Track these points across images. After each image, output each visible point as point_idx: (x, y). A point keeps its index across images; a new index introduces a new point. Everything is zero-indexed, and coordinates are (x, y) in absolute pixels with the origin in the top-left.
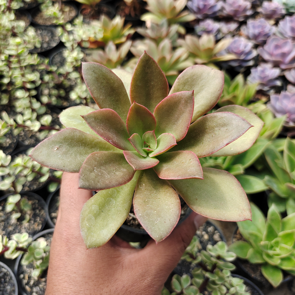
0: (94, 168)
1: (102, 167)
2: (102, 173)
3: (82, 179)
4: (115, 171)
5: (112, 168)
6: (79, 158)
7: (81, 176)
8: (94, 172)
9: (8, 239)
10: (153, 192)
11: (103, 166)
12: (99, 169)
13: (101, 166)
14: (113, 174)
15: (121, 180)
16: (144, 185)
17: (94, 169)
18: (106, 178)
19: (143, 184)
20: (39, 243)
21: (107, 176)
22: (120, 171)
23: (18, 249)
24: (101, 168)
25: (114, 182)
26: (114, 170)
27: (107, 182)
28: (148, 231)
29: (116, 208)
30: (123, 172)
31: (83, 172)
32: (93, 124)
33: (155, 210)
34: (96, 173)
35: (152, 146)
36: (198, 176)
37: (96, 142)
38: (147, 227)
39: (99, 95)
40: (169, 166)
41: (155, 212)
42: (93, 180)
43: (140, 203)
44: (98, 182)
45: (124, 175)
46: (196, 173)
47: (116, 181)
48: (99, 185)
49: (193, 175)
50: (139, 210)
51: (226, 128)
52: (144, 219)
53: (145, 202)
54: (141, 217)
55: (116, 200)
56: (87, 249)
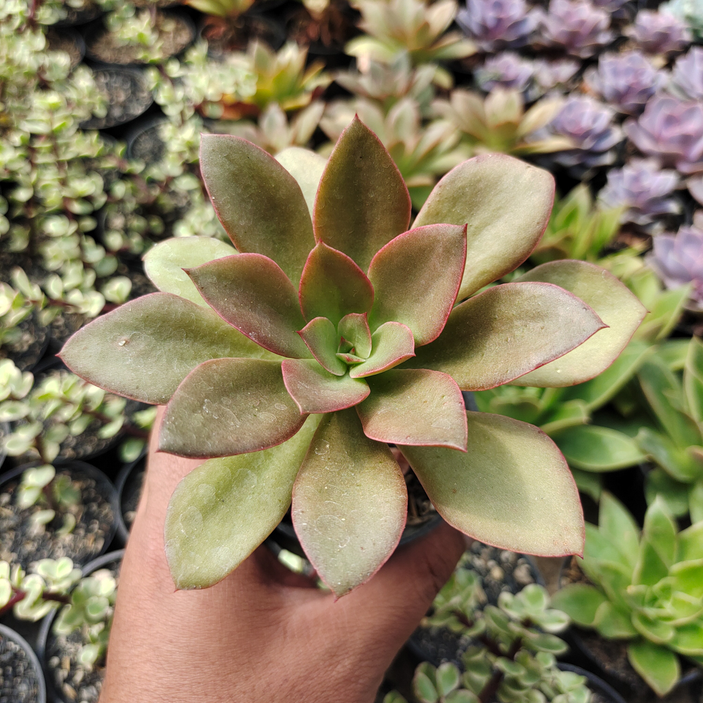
0: (204, 400)
1: (225, 400)
2: (223, 415)
3: (169, 429)
4: (259, 411)
5: (248, 401)
6: (177, 369)
7: (168, 421)
8: (201, 412)
9: (23, 573)
10: (348, 467)
11: (228, 396)
12: (216, 405)
13: (223, 396)
14: (250, 417)
15: (267, 434)
16: (328, 446)
17: (202, 404)
18: (231, 429)
19: (326, 444)
20: (98, 583)
21: (232, 423)
22: (269, 411)
23: (46, 596)
24: (221, 403)
25: (248, 441)
26: (254, 407)
27: (231, 438)
28: (318, 566)
29: (256, 494)
30: (276, 414)
31: (173, 412)
32: (212, 290)
33: (344, 515)
34: (208, 414)
35: (359, 348)
36: (455, 443)
37: (223, 331)
38: (316, 558)
39: (236, 217)
40: (393, 405)
41: (343, 519)
42: (195, 433)
43: (309, 495)
44: (209, 437)
45: (278, 422)
46: (452, 433)
47: (254, 438)
48: (210, 446)
49: (442, 437)
50: (303, 512)
51: (540, 324)
52: (312, 535)
53: (323, 493)
54: (305, 530)
55: (259, 475)
56: (178, 590)
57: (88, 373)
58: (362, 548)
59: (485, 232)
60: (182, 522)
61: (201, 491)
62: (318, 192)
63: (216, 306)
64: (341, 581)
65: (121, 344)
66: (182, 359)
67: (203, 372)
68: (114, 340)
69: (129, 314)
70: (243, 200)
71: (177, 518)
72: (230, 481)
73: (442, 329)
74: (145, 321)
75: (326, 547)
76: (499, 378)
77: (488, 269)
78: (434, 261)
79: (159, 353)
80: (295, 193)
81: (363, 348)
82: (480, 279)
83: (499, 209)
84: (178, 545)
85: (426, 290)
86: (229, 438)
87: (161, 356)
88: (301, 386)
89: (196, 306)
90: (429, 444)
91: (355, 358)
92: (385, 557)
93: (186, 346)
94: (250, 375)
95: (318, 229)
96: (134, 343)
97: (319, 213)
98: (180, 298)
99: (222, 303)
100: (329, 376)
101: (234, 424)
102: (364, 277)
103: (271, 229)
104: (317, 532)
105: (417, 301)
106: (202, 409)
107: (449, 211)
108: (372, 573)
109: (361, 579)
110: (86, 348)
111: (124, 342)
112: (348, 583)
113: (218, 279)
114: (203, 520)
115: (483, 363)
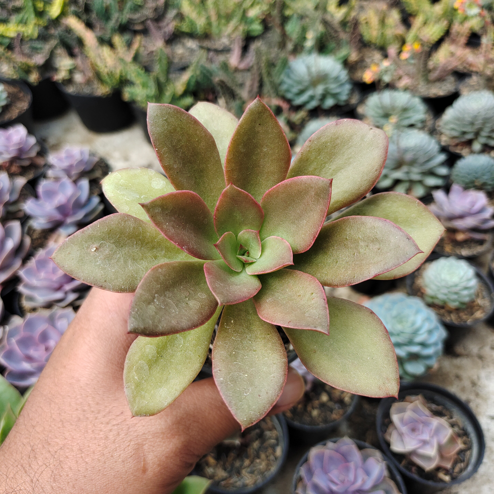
0: (155, 295)
1: (168, 294)
2: (167, 305)
3: (134, 318)
4: (189, 300)
5: (181, 293)
6: (131, 267)
7: (133, 311)
8: (154, 304)
10: (247, 337)
11: (169, 290)
12: (162, 298)
13: (166, 291)
14: (184, 305)
15: (196, 318)
16: (232, 321)
17: (154, 298)
18: (173, 315)
22: (195, 299)
24: (165, 296)
25: (184, 323)
26: (186, 297)
28: (231, 408)
29: (183, 351)
30: (200, 302)
31: (136, 304)
32: (160, 218)
33: (246, 373)
34: (158, 305)
36: (322, 329)
37: (160, 240)
38: (230, 402)
39: (172, 162)
40: (277, 295)
41: (246, 375)
42: (151, 320)
43: (223, 358)
44: (160, 322)
45: (202, 307)
46: (319, 321)
47: (188, 321)
48: (161, 328)
49: (313, 324)
50: (220, 370)
51: (377, 246)
52: (227, 387)
53: (233, 356)
54: (222, 383)
55: (185, 337)
56: (134, 417)
57: (71, 271)
58: (259, 396)
59: (339, 174)
60: (135, 371)
61: (148, 350)
62: (229, 147)
63: (161, 229)
64: (246, 418)
65: (93, 251)
66: (134, 259)
67: (153, 275)
68: (88, 248)
69: (98, 229)
70: (176, 150)
71: (132, 369)
72: (166, 342)
73: (311, 245)
74: (109, 234)
75: (236, 395)
76: (348, 281)
77: (340, 199)
78: (308, 199)
79: (119, 255)
80: (211, 144)
83: (350, 158)
84: (133, 387)
85: (300, 217)
86: (173, 322)
87: (120, 258)
88: (218, 284)
89: (142, 221)
90: (304, 328)
91: (250, 259)
92: (274, 401)
93: (136, 250)
94: (182, 274)
95: (227, 171)
96: (101, 249)
97: (229, 161)
98: (132, 217)
99: (165, 227)
101: (174, 311)
104: (230, 385)
105: (293, 223)
106: (153, 301)
107: (316, 158)
108: (266, 412)
109: (259, 416)
110: (69, 253)
111: (95, 249)
112: (251, 419)
113: (162, 210)
114: (149, 370)
115: (337, 268)
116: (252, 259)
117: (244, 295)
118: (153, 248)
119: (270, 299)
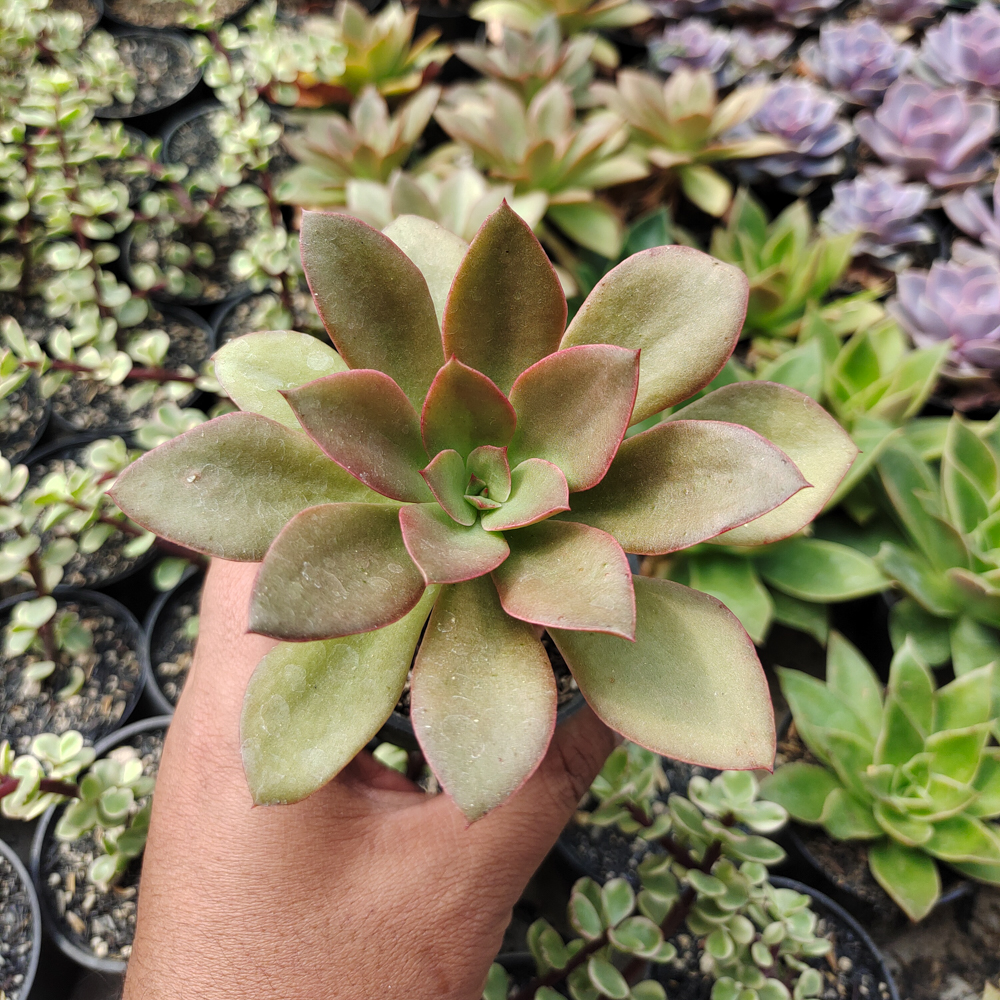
0: (302, 563)
1: (328, 562)
2: (326, 583)
3: (261, 603)
4: (369, 575)
5: (354, 561)
6: (261, 514)
7: (260, 591)
8: (300, 580)
10: (480, 649)
11: (331, 556)
12: (317, 569)
13: (325, 556)
14: (359, 584)
15: (380, 608)
16: (453, 620)
17: (301, 568)
18: (336, 601)
19: (451, 617)
20: (120, 767)
21: (338, 594)
22: (381, 575)
23: (47, 786)
24: (323, 566)
25: (358, 617)
26: (364, 571)
27: (338, 615)
28: (446, 782)
29: (358, 679)
30: (390, 580)
31: (266, 579)
32: (315, 419)
33: (476, 716)
34: (308, 581)
35: (494, 489)
36: (621, 630)
37: (320, 463)
38: (443, 771)
39: (344, 319)
40: (539, 569)
41: (476, 721)
42: (294, 608)
43: (433, 688)
44: (310, 614)
45: (393, 590)
46: (616, 615)
47: (365, 613)
48: (312, 625)
49: (604, 621)
50: (425, 710)
51: (727, 476)
52: (438, 742)
53: (450, 685)
54: (428, 734)
55: (361, 653)
56: (256, 805)
57: (147, 518)
58: (501, 760)
59: (658, 345)
60: (263, 716)
61: (288, 675)
62: (451, 292)
63: (320, 439)
64: (475, 803)
65: (190, 480)
66: (267, 500)
67: (301, 525)
68: (181, 475)
69: (201, 440)
70: (353, 297)
71: (257, 711)
72: (325, 660)
73: (604, 475)
74: (222, 449)
75: (456, 758)
76: (674, 541)
77: (661, 392)
78: (597, 388)
79: (238, 491)
80: (419, 287)
81: (499, 489)
82: (650, 405)
83: (677, 316)
84: (258, 746)
85: (583, 422)
86: (336, 614)
87: (240, 496)
88: (426, 545)
89: (286, 429)
90: (588, 629)
91: (489, 503)
92: (529, 771)
93: (272, 482)
94: (357, 526)
95: (448, 337)
96: (206, 479)
97: (451, 318)
98: (267, 419)
99: (327, 435)
100: (454, 526)
101: (340, 594)
102: (505, 401)
103: (387, 332)
104: (443, 738)
105: (571, 433)
106: (300, 575)
107: (614, 316)
108: (512, 792)
109: (499, 799)
110: (144, 485)
111: (194, 477)
112: (482, 804)
113: (322, 404)
114: (290, 713)
115: (653, 519)
116: (494, 503)
117: (474, 566)
118: (305, 478)
119: (525, 577)
